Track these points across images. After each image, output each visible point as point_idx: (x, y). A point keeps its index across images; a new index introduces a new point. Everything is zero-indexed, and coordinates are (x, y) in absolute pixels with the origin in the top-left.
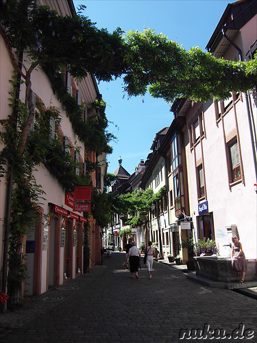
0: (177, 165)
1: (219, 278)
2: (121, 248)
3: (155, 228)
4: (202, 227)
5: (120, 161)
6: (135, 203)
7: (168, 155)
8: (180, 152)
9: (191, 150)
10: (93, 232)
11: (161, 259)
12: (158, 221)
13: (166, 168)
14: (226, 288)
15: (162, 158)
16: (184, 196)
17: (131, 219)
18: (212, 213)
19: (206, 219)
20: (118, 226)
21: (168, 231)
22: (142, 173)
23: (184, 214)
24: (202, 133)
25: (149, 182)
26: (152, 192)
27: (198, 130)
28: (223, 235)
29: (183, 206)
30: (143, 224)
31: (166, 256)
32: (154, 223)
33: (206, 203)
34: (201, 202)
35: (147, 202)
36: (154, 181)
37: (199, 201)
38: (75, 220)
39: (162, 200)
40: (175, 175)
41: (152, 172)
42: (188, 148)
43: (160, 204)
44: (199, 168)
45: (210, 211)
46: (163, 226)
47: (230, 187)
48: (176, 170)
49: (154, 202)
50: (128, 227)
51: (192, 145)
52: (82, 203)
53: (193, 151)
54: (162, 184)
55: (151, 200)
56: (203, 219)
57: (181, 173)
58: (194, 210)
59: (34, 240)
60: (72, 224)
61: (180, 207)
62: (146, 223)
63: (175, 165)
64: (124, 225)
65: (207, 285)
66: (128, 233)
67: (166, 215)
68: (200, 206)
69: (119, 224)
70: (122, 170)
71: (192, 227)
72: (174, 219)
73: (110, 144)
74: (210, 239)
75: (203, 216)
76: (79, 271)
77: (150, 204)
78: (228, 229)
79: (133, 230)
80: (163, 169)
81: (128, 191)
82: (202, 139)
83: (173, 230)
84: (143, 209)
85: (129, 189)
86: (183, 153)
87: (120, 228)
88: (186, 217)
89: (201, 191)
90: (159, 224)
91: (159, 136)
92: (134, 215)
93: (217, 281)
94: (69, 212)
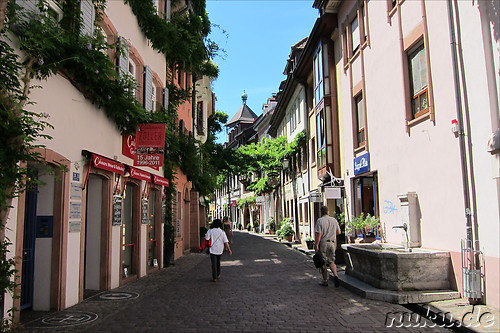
0: (322, 95)
1: (383, 284)
2: (240, 225)
3: (289, 196)
4: (359, 196)
5: (244, 98)
6: (259, 158)
7: (309, 80)
8: (326, 74)
9: (346, 69)
10: (186, 201)
11: (297, 243)
12: (294, 185)
13: (306, 101)
14: (395, 301)
15: (300, 86)
16: (332, 145)
17: (256, 183)
18: (376, 173)
19: (365, 182)
20: (237, 193)
21: (307, 200)
22: (272, 113)
23: (331, 174)
24: (364, 38)
25: (281, 125)
26: (285, 141)
27: (356, 34)
28: (393, 209)
29: (330, 161)
30: (272, 189)
31: (304, 239)
32: (288, 188)
33: (367, 157)
34: (358, 155)
35: (277, 156)
36: (288, 124)
37: (355, 153)
38: (144, 182)
39: (300, 154)
40: (319, 111)
41: (285, 109)
42: (340, 66)
43: (296, 160)
44: (357, 99)
45: (372, 170)
46: (300, 193)
47: (409, 127)
48: (320, 103)
49: (288, 157)
50: (252, 194)
51: (346, 61)
52: (149, 152)
53: (348, 71)
54: (300, 128)
55: (284, 153)
56: (361, 182)
57: (328, 108)
58: (348, 168)
59: (51, 214)
60: (140, 187)
61: (325, 163)
62: (277, 188)
63: (319, 95)
64: (246, 190)
65: (361, 295)
66: (251, 203)
67: (305, 176)
68: (357, 161)
69: (239, 189)
70: (247, 111)
71: (343, 194)
72: (316, 183)
73: (214, 62)
74: (372, 215)
75: (362, 178)
76: (156, 264)
77: (282, 160)
78: (402, 200)
79: (258, 199)
80: (302, 104)
81: (252, 141)
82: (363, 49)
83: (314, 200)
84: (272, 168)
85: (254, 137)
86: (332, 76)
87: (240, 196)
88: (334, 179)
89: (359, 137)
90: (294, 189)
91: (295, 51)
92: (259, 177)
93: (379, 287)
94: (127, 168)
